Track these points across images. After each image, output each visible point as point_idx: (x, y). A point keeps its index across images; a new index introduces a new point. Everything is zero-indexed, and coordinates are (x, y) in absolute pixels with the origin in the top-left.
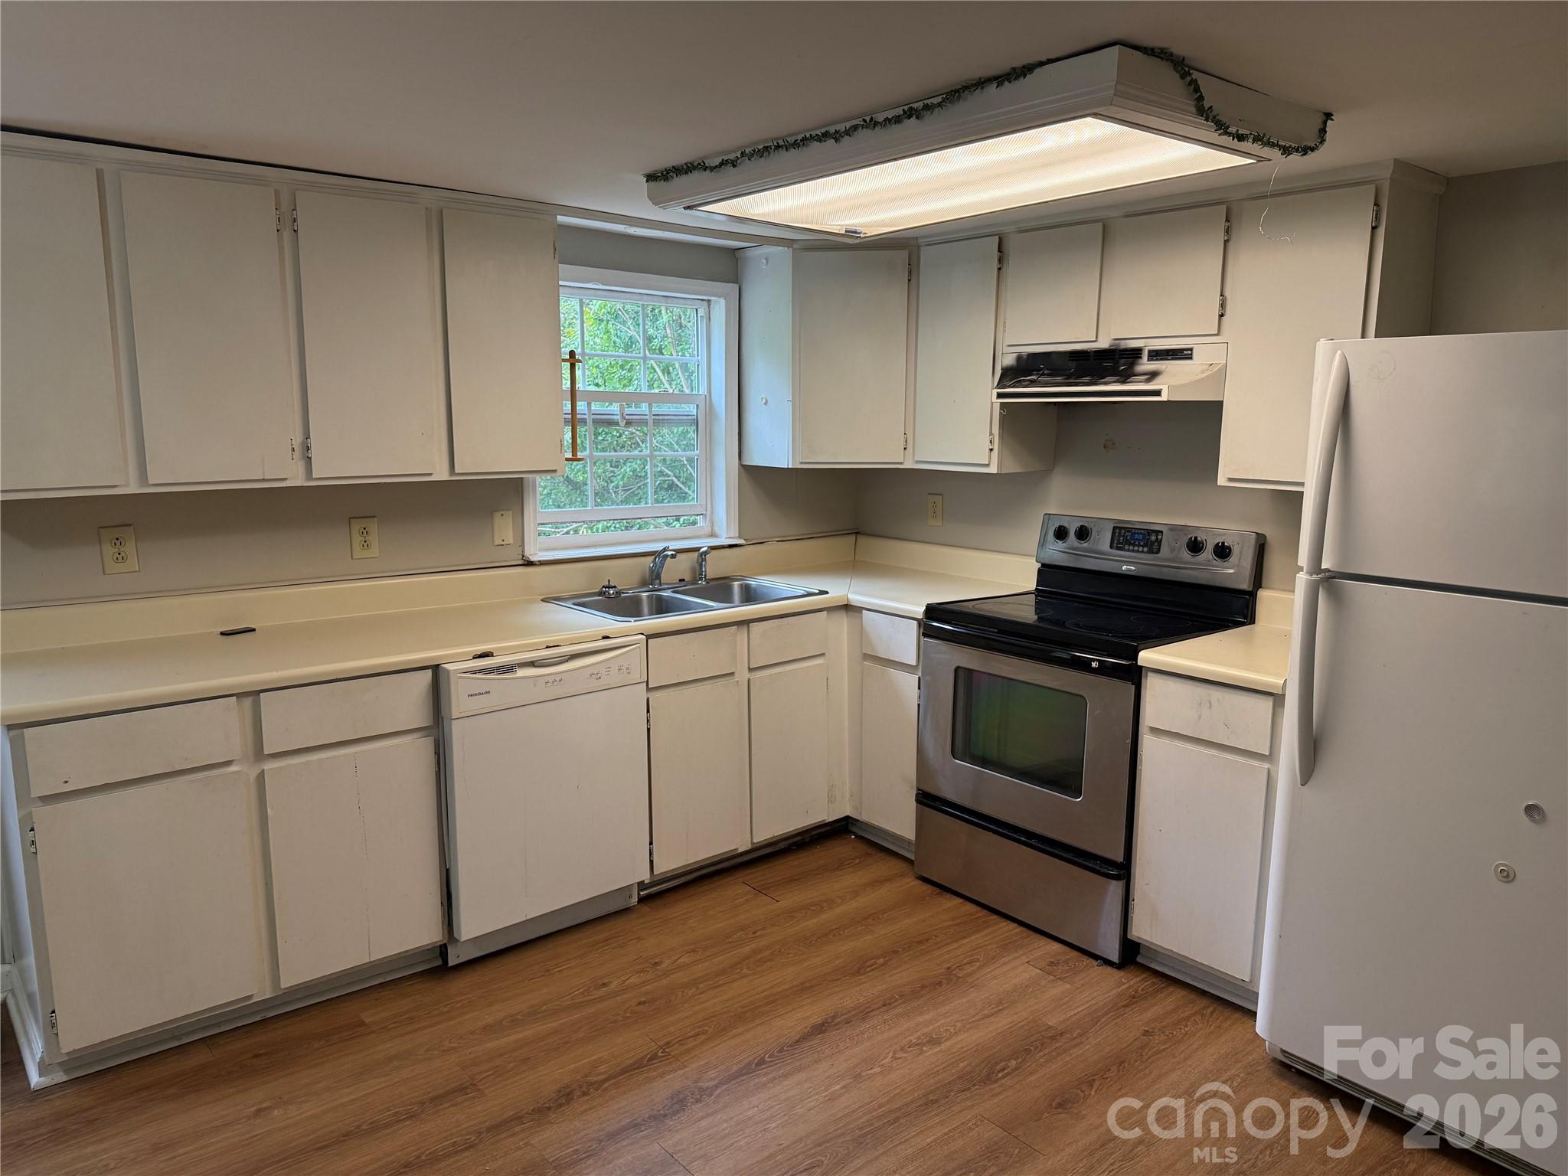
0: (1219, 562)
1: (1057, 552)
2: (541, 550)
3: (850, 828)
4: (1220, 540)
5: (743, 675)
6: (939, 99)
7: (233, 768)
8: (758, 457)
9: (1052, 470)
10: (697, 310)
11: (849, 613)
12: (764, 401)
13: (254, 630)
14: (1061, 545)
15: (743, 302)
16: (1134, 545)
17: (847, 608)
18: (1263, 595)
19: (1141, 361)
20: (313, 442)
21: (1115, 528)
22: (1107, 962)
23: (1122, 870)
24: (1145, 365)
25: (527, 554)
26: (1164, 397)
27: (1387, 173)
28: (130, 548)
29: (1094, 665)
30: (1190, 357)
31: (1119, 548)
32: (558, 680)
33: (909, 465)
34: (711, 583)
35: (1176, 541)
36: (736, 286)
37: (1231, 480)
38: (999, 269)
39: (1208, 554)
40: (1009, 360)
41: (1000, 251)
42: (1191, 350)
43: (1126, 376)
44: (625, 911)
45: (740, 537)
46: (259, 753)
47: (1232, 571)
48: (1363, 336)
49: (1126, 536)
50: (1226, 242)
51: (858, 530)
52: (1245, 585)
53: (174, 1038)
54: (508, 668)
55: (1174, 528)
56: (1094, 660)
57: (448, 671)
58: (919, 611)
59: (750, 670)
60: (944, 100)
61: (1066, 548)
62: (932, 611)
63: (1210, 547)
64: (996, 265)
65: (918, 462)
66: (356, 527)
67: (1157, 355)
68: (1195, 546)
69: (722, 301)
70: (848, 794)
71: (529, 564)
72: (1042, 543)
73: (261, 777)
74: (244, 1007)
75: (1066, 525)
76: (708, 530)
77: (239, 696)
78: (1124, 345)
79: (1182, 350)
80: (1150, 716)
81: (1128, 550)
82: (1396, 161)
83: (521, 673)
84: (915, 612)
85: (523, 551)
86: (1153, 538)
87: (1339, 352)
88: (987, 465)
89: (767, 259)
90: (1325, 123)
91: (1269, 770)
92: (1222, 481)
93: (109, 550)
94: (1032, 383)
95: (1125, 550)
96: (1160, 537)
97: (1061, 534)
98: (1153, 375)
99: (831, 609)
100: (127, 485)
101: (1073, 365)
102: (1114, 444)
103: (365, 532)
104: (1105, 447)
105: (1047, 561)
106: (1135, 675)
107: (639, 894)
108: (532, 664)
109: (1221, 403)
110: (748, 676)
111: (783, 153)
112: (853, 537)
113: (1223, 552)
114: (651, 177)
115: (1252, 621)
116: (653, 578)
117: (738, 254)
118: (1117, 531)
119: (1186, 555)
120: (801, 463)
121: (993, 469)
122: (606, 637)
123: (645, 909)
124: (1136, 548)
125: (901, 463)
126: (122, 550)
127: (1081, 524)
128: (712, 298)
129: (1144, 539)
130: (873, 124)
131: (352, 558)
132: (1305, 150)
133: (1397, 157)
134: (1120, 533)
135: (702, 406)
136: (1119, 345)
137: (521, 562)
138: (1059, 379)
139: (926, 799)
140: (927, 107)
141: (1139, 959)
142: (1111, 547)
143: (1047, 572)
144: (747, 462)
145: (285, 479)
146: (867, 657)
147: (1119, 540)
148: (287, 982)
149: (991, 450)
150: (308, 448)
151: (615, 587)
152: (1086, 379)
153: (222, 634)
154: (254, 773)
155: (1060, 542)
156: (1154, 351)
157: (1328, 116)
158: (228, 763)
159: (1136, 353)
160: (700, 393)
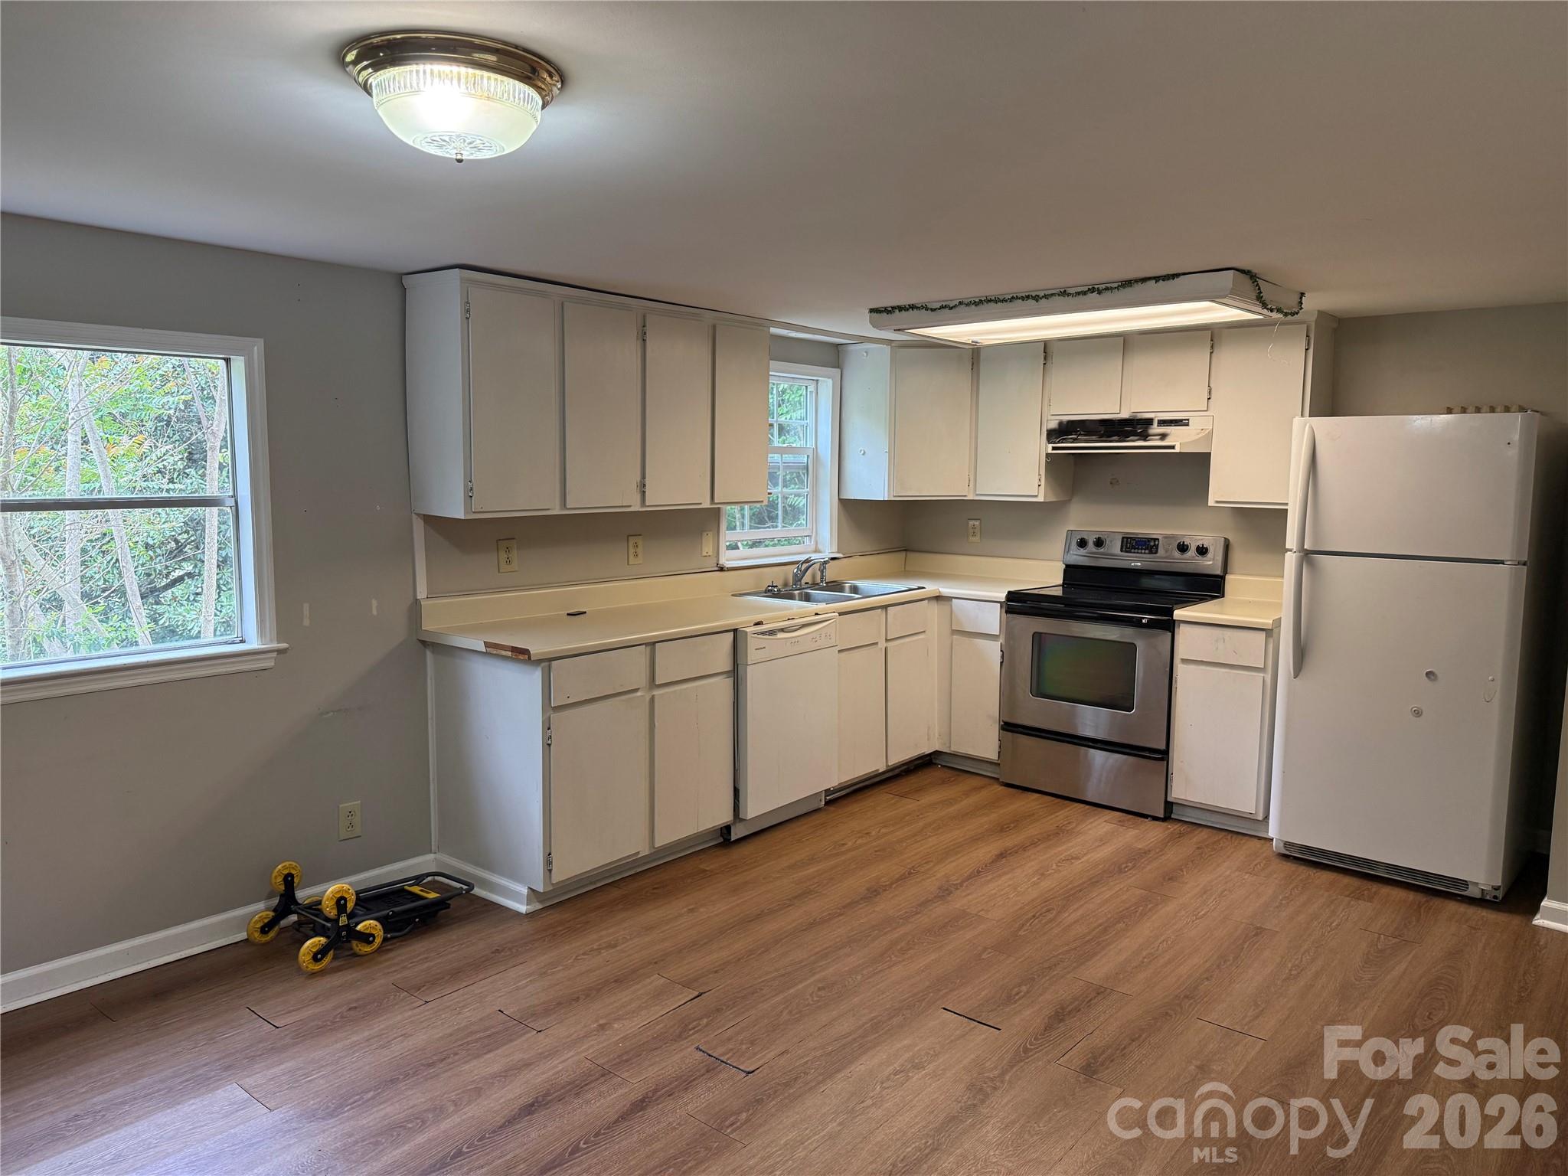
0: (1200, 557)
1: (1078, 557)
2: (727, 560)
3: (934, 761)
4: (1199, 543)
5: (882, 644)
6: (1116, 285)
7: (639, 694)
8: (854, 493)
9: (1070, 500)
10: (806, 387)
11: (939, 602)
12: (862, 452)
13: (585, 612)
14: (1082, 551)
15: (843, 383)
16: (1138, 549)
17: (939, 598)
18: (1228, 577)
19: (1152, 427)
20: (648, 481)
21: (1123, 538)
22: (1155, 818)
23: (1163, 755)
24: (1155, 429)
25: (720, 562)
26: (1177, 450)
27: (1314, 318)
28: (514, 554)
29: (1144, 621)
30: (1187, 425)
31: (1127, 552)
32: (796, 642)
33: (971, 497)
34: (830, 584)
35: (1169, 545)
36: (839, 370)
37: (1217, 502)
38: (1044, 364)
39: (1192, 552)
40: (1053, 425)
41: (1045, 352)
42: (1188, 420)
43: (1145, 436)
44: (817, 810)
45: (838, 552)
46: (653, 684)
47: (1211, 563)
48: (1302, 415)
49: (1132, 544)
50: (1211, 353)
51: (906, 549)
52: (1219, 572)
53: (591, 883)
54: (772, 632)
55: (1167, 537)
56: (1144, 618)
57: (746, 633)
58: (1002, 596)
59: (887, 640)
60: (1119, 286)
61: (1087, 553)
62: (1012, 596)
63: (1193, 548)
64: (1042, 361)
65: (977, 495)
66: (632, 540)
67: (1163, 423)
68: (1183, 548)
69: (830, 381)
70: (937, 735)
71: (722, 569)
72: (1067, 550)
73: (652, 699)
74: (635, 861)
75: (1086, 537)
76: (813, 548)
77: (646, 644)
78: (1140, 416)
79: (1181, 420)
80: (1181, 652)
81: (1134, 553)
82: (1319, 311)
83: (780, 635)
84: (1000, 598)
85: (718, 560)
86: (1152, 544)
87: (1308, 425)
88: (1036, 496)
89: (866, 352)
90: (1301, 298)
91: (1264, 677)
92: (1211, 503)
93: (503, 556)
94: (1075, 440)
95: (1131, 552)
96: (1157, 543)
97: (1082, 543)
98: (1163, 436)
99: (929, 599)
100: (554, 509)
101: (1102, 429)
102: (1118, 481)
103: (636, 546)
104: (1111, 483)
105: (1069, 563)
106: (1170, 626)
107: (825, 799)
108: (782, 630)
109: (1210, 453)
110: (885, 645)
111: (992, 304)
112: (904, 553)
113: (1202, 551)
114: (872, 311)
115: (1223, 596)
116: (797, 578)
117: (840, 347)
118: (1125, 540)
119: (1177, 554)
120: (894, 496)
121: (1041, 499)
122: (817, 614)
123: (832, 808)
124: (1140, 551)
125: (965, 496)
126: (510, 555)
127: (1097, 536)
128: (820, 378)
129: (1148, 545)
130: (1064, 293)
131: (628, 564)
132: (1293, 314)
133: (1320, 309)
134: (1127, 541)
135: (811, 457)
136: (1136, 416)
137: (717, 569)
138: (1094, 438)
139: (1008, 727)
140: (1107, 289)
141: (1173, 816)
142: (1121, 551)
143: (1070, 570)
144: (844, 496)
145: (630, 506)
146: (954, 632)
147: (1126, 546)
148: (659, 843)
149: (1039, 485)
150: (644, 485)
151: (776, 586)
152: (1115, 438)
153: (568, 614)
154: (648, 698)
155: (1082, 549)
156: (1161, 420)
157: (1302, 294)
158: (636, 690)
159: (1149, 422)
160: (808, 446)
